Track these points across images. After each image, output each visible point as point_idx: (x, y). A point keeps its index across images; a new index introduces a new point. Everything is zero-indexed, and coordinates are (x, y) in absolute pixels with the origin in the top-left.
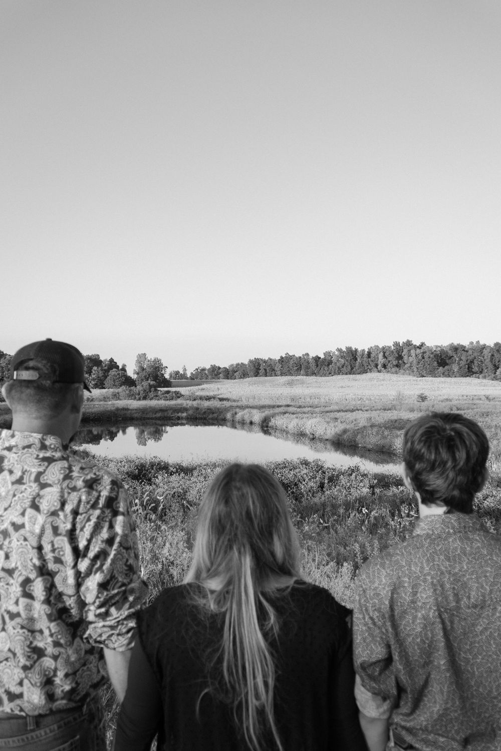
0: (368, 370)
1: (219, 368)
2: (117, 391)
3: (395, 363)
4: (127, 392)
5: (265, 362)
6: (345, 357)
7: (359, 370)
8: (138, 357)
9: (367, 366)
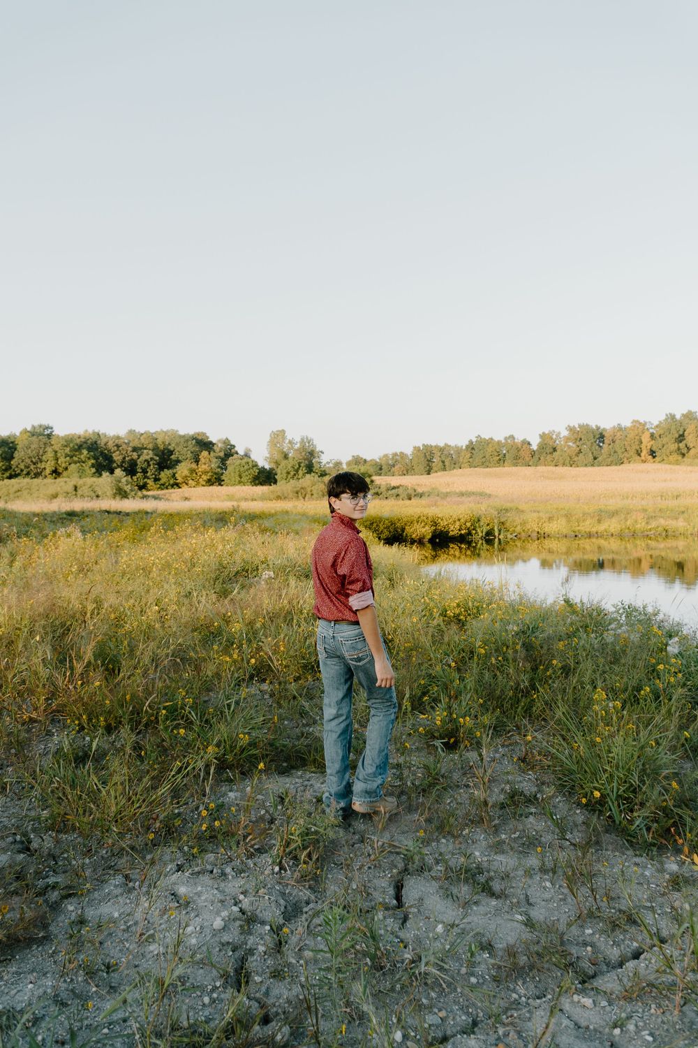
0: (625, 460)
3: (674, 447)
5: (441, 450)
6: (581, 439)
7: (610, 460)
8: (271, 436)
9: (623, 453)
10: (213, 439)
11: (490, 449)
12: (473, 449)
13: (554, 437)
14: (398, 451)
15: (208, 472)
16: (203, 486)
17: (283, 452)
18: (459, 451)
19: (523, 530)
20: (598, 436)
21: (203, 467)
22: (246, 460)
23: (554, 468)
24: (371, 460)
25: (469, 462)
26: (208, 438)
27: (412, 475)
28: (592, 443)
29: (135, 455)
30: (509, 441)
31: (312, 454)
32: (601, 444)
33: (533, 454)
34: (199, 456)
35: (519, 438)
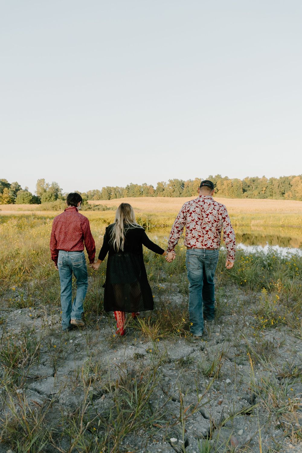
0: (193, 194)
5: (115, 189)
6: (174, 185)
7: (186, 194)
8: (38, 181)
9: (192, 191)
10: (10, 182)
11: (136, 189)
12: (129, 189)
13: (163, 184)
14: (96, 189)
15: (8, 198)
16: (5, 204)
17: (44, 189)
18: (122, 189)
19: (158, 224)
20: (181, 184)
21: (5, 195)
22: (26, 192)
23: (164, 197)
24: (83, 193)
25: (127, 194)
26: (7, 182)
27: (102, 200)
28: (179, 187)
30: (144, 185)
31: (57, 190)
32: (183, 188)
33: (154, 191)
34: (3, 190)
35: (149, 184)
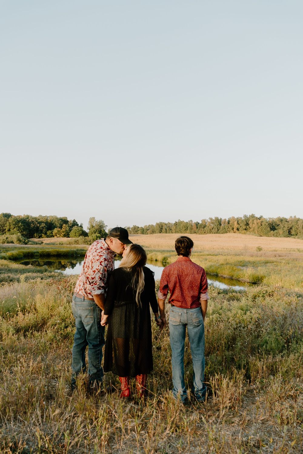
0: (228, 231)
1: (138, 227)
2: (77, 239)
4: (83, 240)
6: (214, 223)
7: (223, 231)
8: (90, 219)
12: (177, 225)
13: (206, 221)
14: (151, 224)
15: (64, 232)
16: (62, 237)
17: (93, 225)
20: (219, 222)
22: (80, 228)
25: (175, 230)
29: (38, 225)
31: (102, 226)
32: (220, 225)
34: (62, 226)
